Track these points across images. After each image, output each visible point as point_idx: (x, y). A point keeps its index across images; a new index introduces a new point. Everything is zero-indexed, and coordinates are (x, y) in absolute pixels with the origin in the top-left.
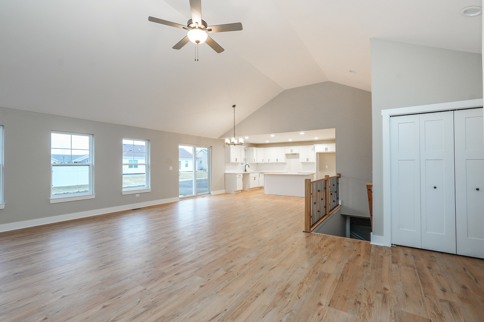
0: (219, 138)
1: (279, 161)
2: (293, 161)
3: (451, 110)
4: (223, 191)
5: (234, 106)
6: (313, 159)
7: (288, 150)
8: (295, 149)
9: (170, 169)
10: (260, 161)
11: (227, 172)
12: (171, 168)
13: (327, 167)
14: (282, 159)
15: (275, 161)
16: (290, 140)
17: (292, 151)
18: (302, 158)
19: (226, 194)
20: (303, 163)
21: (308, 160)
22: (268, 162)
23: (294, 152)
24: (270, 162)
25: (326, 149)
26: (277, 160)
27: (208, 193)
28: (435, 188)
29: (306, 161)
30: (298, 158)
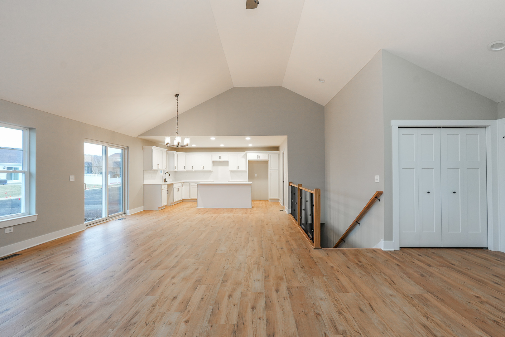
0: (139, 136)
1: (205, 169)
2: (220, 168)
3: (438, 127)
4: (141, 209)
5: (177, 95)
6: (244, 167)
7: (216, 156)
8: (225, 156)
9: (71, 180)
10: (181, 168)
11: (146, 182)
12: (72, 178)
13: (256, 175)
14: (209, 166)
15: (201, 169)
16: (222, 145)
17: (220, 157)
18: (232, 166)
19: (145, 212)
20: (231, 171)
21: (238, 167)
22: (191, 169)
23: (222, 159)
24: (193, 170)
25: (258, 157)
26: (203, 167)
27: (122, 212)
28: (429, 192)
29: (235, 169)
30: (228, 165)
